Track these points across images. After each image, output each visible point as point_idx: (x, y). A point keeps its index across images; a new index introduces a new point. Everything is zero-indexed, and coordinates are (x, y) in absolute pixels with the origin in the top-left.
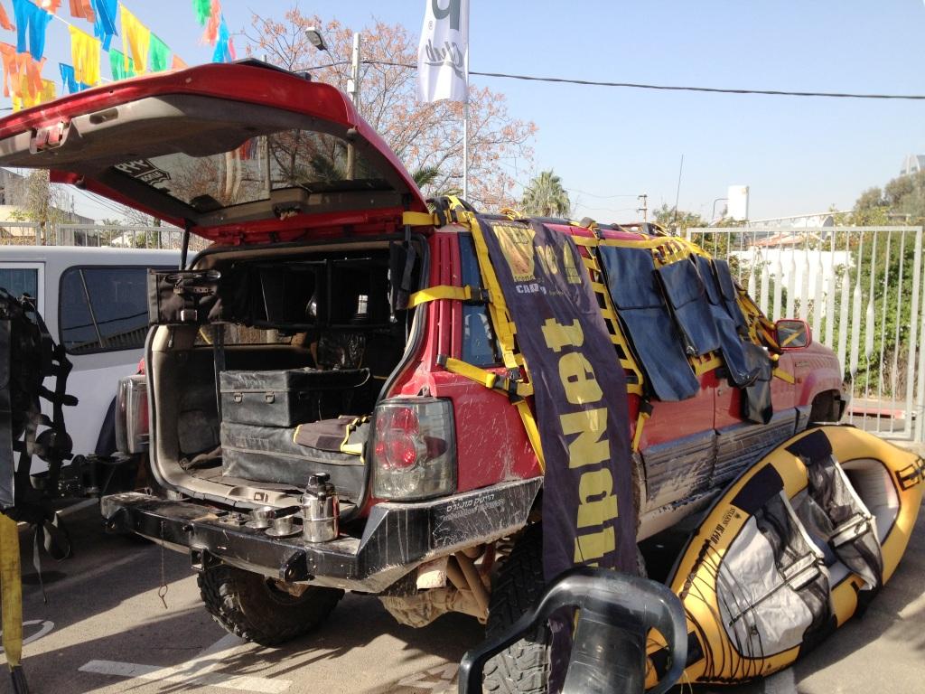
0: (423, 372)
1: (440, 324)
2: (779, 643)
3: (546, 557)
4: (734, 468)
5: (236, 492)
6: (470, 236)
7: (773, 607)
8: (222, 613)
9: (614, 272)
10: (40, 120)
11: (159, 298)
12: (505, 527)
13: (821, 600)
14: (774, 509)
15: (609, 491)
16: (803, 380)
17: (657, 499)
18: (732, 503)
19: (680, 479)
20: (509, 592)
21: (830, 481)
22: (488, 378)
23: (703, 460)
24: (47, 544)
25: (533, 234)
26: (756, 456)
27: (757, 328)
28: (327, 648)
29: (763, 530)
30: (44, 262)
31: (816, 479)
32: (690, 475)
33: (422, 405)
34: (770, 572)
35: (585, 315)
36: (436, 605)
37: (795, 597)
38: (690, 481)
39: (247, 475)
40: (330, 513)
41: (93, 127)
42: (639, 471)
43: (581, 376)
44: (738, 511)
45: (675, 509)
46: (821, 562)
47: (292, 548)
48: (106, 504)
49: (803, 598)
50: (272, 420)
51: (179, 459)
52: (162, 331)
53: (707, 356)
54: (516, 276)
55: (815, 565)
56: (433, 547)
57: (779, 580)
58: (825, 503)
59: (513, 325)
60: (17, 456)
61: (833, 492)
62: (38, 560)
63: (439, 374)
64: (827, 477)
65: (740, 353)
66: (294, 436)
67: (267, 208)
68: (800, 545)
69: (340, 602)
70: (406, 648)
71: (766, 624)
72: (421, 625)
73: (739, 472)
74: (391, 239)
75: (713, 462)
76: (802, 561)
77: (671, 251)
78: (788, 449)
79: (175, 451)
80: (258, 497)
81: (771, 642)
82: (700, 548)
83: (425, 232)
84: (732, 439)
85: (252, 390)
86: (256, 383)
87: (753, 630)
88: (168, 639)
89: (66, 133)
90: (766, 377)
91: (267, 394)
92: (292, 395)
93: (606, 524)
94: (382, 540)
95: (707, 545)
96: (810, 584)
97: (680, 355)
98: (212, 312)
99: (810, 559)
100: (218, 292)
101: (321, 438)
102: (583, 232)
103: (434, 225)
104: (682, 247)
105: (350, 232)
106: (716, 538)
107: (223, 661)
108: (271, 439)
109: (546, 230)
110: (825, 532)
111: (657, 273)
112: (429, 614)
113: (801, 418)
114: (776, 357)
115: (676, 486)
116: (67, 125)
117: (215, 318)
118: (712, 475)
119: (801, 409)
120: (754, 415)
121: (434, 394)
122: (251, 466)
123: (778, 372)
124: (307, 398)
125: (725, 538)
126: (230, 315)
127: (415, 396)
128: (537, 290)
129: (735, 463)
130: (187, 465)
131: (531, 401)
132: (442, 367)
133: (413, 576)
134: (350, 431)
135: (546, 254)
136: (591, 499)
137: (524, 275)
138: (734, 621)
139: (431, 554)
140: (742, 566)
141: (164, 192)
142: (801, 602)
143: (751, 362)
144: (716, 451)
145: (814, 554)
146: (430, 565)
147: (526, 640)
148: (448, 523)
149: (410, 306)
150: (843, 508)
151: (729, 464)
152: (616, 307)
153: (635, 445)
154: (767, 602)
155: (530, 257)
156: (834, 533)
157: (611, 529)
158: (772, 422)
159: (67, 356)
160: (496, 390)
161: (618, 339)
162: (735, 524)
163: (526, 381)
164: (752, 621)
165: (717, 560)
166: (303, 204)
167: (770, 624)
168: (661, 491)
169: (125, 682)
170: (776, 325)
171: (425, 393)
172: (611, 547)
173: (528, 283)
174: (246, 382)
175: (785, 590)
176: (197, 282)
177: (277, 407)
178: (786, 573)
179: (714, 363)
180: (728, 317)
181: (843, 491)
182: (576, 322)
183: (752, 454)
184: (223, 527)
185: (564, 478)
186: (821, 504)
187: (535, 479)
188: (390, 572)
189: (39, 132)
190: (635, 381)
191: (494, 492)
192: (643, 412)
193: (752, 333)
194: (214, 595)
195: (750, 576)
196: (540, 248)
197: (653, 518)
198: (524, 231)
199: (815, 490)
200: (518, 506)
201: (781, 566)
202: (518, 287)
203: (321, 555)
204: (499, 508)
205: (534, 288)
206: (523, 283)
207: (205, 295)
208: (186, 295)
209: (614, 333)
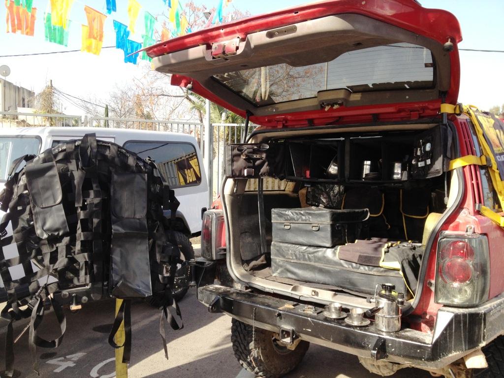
0: (467, 215)
5: (295, 289)
10: (218, 36)
11: (233, 161)
24: (169, 320)
25: (492, 122)
30: (114, 138)
39: (293, 277)
41: (268, 40)
47: (373, 336)
48: (202, 292)
50: (317, 242)
51: (243, 264)
52: (230, 182)
54: (495, 149)
56: (484, 340)
63: (479, 217)
66: (336, 254)
67: (315, 102)
79: (240, 260)
80: (313, 294)
85: (300, 221)
86: (304, 218)
89: (242, 46)
91: (314, 225)
92: (333, 226)
94: (451, 335)
98: (262, 170)
100: (267, 157)
101: (360, 256)
103: (455, 113)
108: (316, 254)
116: (243, 40)
117: (263, 174)
121: (478, 231)
126: (271, 173)
127: (462, 233)
130: (248, 268)
132: (479, 212)
133: (465, 358)
134: (385, 252)
139: (483, 344)
148: (491, 323)
149: (450, 169)
155: (496, 137)
166: (346, 100)
171: (470, 231)
174: (295, 216)
176: (255, 151)
177: (320, 234)
188: (454, 355)
189: (215, 46)
194: (245, 347)
198: (489, 119)
202: (497, 157)
203: (399, 343)
206: (499, 155)
207: (258, 159)
208: (248, 159)
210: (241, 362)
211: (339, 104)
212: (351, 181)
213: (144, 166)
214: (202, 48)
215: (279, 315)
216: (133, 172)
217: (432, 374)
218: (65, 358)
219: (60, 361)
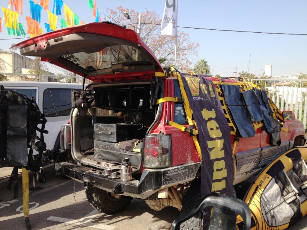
0: (161, 126)
1: (167, 110)
2: (282, 222)
3: (202, 189)
4: (267, 161)
5: (99, 163)
6: (178, 80)
7: (280, 209)
8: (93, 203)
9: (226, 93)
10: (38, 41)
11: (75, 99)
12: (188, 178)
13: (297, 207)
14: (281, 175)
15: (224, 168)
16: (292, 132)
17: (240, 171)
18: (266, 173)
19: (248, 164)
20: (189, 201)
21: (301, 166)
22: (183, 128)
23: (256, 158)
24: (37, 178)
25: (199, 80)
26: (275, 157)
27: (276, 113)
28: (127, 216)
29: (277, 183)
30: (39, 87)
31: (296, 165)
32: (252, 163)
33: (161, 137)
34: (279, 197)
35: (216, 108)
36: (164, 204)
37: (288, 206)
38: (252, 165)
39: (102, 158)
40: (129, 172)
41: (55, 43)
42: (234, 161)
43: (215, 128)
44: (268, 176)
45: (246, 174)
46: (297, 194)
47: (117, 183)
48: (57, 166)
49: (290, 206)
50: (111, 140)
51: (80, 152)
52: (76, 110)
53: (258, 123)
54: (193, 94)
55: (295, 195)
56: (163, 184)
57: (282, 200)
58: (299, 174)
59: (192, 110)
60: (29, 149)
61: (302, 170)
62: (35, 183)
63: (167, 126)
64: (299, 164)
65: (270, 121)
66: (118, 146)
67: (110, 70)
68: (290, 188)
69: (132, 201)
70: (153, 217)
71: (277, 215)
72: (158, 210)
73: (269, 162)
74: (151, 81)
75: (260, 159)
76: (290, 194)
77: (246, 86)
78: (286, 155)
79: (80, 149)
80: (106, 165)
81: (279, 221)
82: (255, 188)
83: (163, 79)
84: (267, 151)
85: (104, 130)
86: (106, 128)
87: (273, 217)
88: (75, 210)
89: (46, 45)
90: (279, 130)
91: (109, 131)
92: (117, 132)
93: (223, 179)
94: (147, 182)
95: (257, 187)
96: (294, 202)
97: (250, 123)
98: (92, 104)
99: (293, 193)
100: (94, 97)
101: (127, 147)
102: (216, 80)
103: (165, 77)
104: (250, 85)
105: (137, 79)
106: (260, 185)
107: (93, 219)
108: (110, 146)
109: (203, 79)
110: (299, 184)
111: (241, 94)
112: (161, 206)
113: (291, 144)
114: (282, 123)
115: (247, 166)
116: (46, 43)
117: (93, 106)
118: (259, 163)
119: (290, 142)
120: (274, 143)
121: (165, 133)
122: (103, 155)
123: (283, 129)
124: (122, 133)
125: (264, 185)
126: (97, 105)
127: (158, 134)
128: (200, 99)
129: (267, 159)
130: (83, 154)
131: (197, 136)
132: (168, 124)
133: (157, 194)
134: (136, 145)
135: (203, 87)
136: (218, 170)
137: (196, 94)
138: (266, 213)
139: (163, 187)
140: (269, 195)
141: (77, 65)
142: (290, 208)
143: (274, 125)
144: (261, 155)
145: (295, 191)
146: (162, 190)
147: (195, 217)
148: (169, 177)
149: (157, 103)
150: (305, 176)
151: (266, 160)
152: (227, 105)
153: (233, 152)
154: (278, 207)
155: (198, 88)
156: (301, 184)
157: (224, 181)
158: (280, 146)
159: (45, 117)
160: (186, 132)
161: (227, 116)
162: (267, 180)
163: (196, 129)
164: (273, 214)
165: (261, 192)
166: (122, 69)
167: (279, 215)
168: (242, 168)
169: (61, 224)
170: (282, 113)
171: (162, 133)
172: (224, 187)
173: (197, 96)
174: (103, 127)
175: (284, 203)
176: (87, 94)
177: (112, 136)
178: (285, 198)
179: (261, 125)
180: (266, 110)
181: (305, 170)
182: (213, 110)
183: (273, 157)
184: (94, 175)
185: (208, 163)
186: (297, 174)
187: (199, 163)
188: (149, 192)
189: (38, 45)
190: (233, 130)
191: (184, 167)
192: (236, 141)
193: (274, 115)
194: (91, 196)
195: (273, 198)
196: (201, 85)
197: (239, 177)
198: (196, 79)
199: (295, 170)
200: (193, 172)
201: (283, 195)
202: (193, 98)
203: (126, 186)
204: (186, 172)
205: (199, 98)
206: (195, 96)
207: (90, 98)
208: (84, 98)
209: (226, 114)
210: (91, 204)
211: (120, 71)
212: (131, 109)
213: (27, 102)
215: (83, 175)
216: (20, 105)
218: (7, 202)
219: (3, 203)
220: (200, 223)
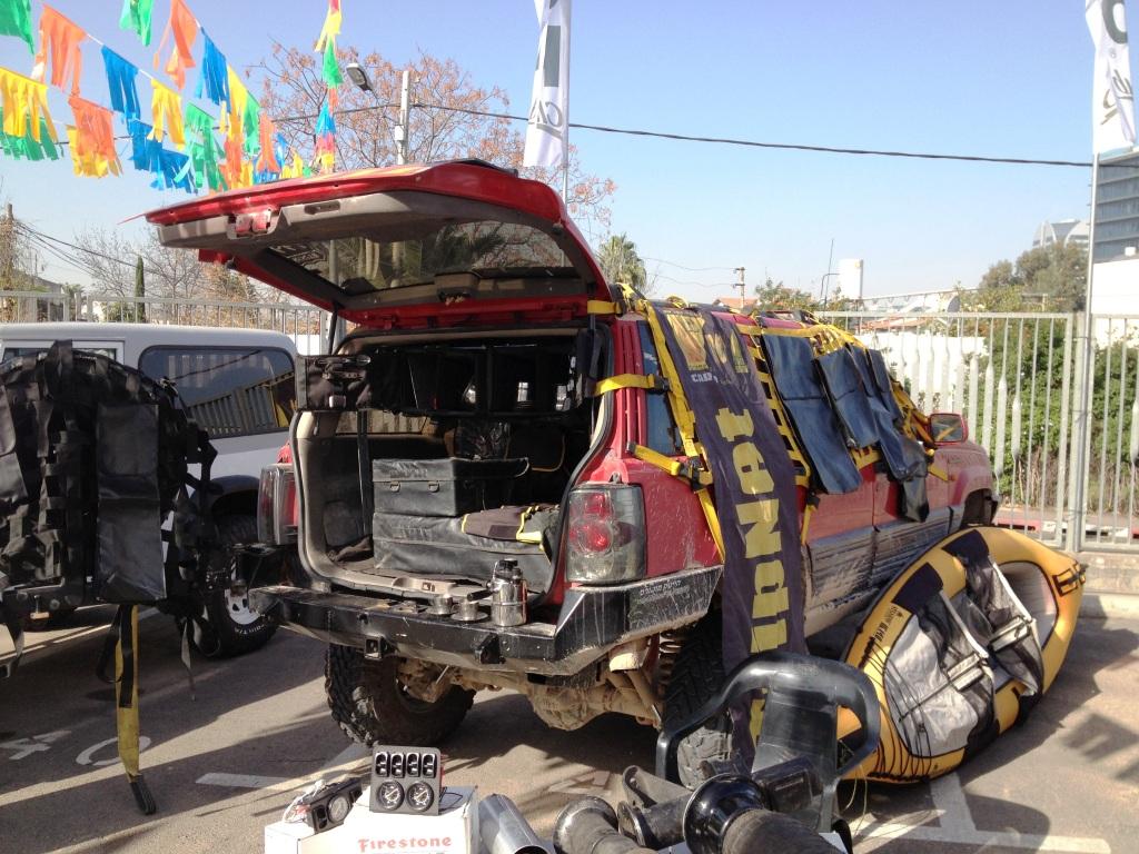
0: (613, 459)
1: (628, 412)
2: (946, 744)
3: (726, 645)
4: (891, 567)
5: (400, 582)
6: (648, 326)
7: (938, 706)
8: (354, 720)
9: (777, 360)
10: (244, 206)
11: (308, 383)
12: (690, 613)
13: (986, 701)
14: (935, 608)
15: (781, 583)
16: (956, 477)
17: (821, 595)
18: (894, 601)
19: (842, 575)
20: (686, 682)
21: (988, 584)
22: (673, 466)
23: (863, 556)
24: (196, 639)
25: (702, 322)
26: (912, 556)
27: (911, 422)
28: (463, 758)
29: (925, 630)
30: (123, 342)
31: (974, 580)
32: (851, 572)
33: (614, 491)
34: (934, 673)
35: (754, 405)
36: (592, 706)
37: (959, 698)
38: (851, 578)
39: (405, 567)
40: (520, 599)
41: (308, 217)
42: (806, 564)
43: (755, 467)
44: (900, 609)
45: (836, 606)
46: (984, 662)
47: (483, 632)
48: (255, 596)
49: (967, 698)
50: (436, 510)
51: (327, 552)
52: (307, 417)
53: (866, 450)
54: (692, 365)
55: (979, 665)
56: (628, 629)
57: (943, 680)
58: (983, 606)
59: (692, 413)
60: (165, 545)
61: (992, 595)
62: (188, 655)
63: (629, 461)
64: (983, 576)
65: (897, 445)
66: (459, 527)
67: (431, 291)
68: (963, 645)
71: (933, 723)
72: (574, 728)
73: (896, 572)
75: (873, 559)
76: (965, 661)
77: (827, 340)
78: (945, 549)
79: (323, 544)
80: (426, 587)
81: (938, 741)
82: (865, 645)
83: (607, 321)
84: (890, 536)
85: (412, 478)
86: (417, 471)
87: (921, 728)
88: (284, 752)
89: (275, 221)
90: (922, 473)
91: (430, 483)
92: (458, 484)
93: (780, 616)
94: (580, 622)
95: (871, 643)
96: (974, 686)
97: (843, 450)
98: (360, 398)
99: (973, 660)
100: (367, 375)
101: (493, 527)
102: (745, 320)
103: (615, 313)
104: (837, 336)
105: (521, 319)
106: (880, 636)
107: (352, 772)
108: (434, 528)
109: (714, 318)
110: (984, 636)
111: (816, 363)
112: (584, 715)
113: (955, 517)
114: (932, 452)
115: (837, 583)
116: (275, 213)
117: (363, 404)
118: (871, 573)
119: (954, 508)
120: (911, 513)
121: (626, 480)
122: (410, 557)
123: (932, 468)
124: (472, 486)
125: (890, 635)
126: (377, 403)
127: (605, 482)
128: (710, 379)
129: (891, 562)
130: (336, 557)
131: (711, 489)
132: (631, 454)
134: (526, 519)
135: (716, 342)
136: (766, 590)
137: (698, 364)
138: (902, 718)
139: (625, 637)
140: (907, 664)
141: (316, 272)
142: (966, 702)
143: (908, 456)
144: (875, 549)
145: (978, 654)
147: (707, 728)
148: (641, 607)
149: (597, 394)
150: (1002, 611)
151: (887, 563)
152: (781, 397)
153: (804, 537)
154: (933, 701)
155: (701, 345)
156: (993, 636)
157: (783, 621)
158: (927, 521)
160: (681, 479)
161: (784, 430)
162: (898, 622)
163: (706, 470)
164: (920, 719)
165: (883, 658)
166: (473, 290)
167: (937, 722)
168: (825, 587)
170: (930, 419)
171: (616, 480)
172: (783, 640)
173: (701, 372)
174: (405, 470)
175: (949, 690)
176: (346, 368)
177: (440, 496)
178: (950, 674)
179: (872, 457)
180: (884, 409)
181: (1002, 593)
182: (746, 411)
183: (909, 554)
185: (742, 567)
186: (979, 606)
187: (716, 567)
188: (586, 653)
189: (239, 218)
190: (802, 473)
191: (680, 579)
192: (810, 504)
193: (907, 426)
194: (346, 699)
195: (915, 675)
196: (709, 337)
197: (817, 615)
198: (694, 319)
199: (974, 593)
200: (701, 594)
201: (945, 666)
202: (693, 376)
203: (515, 638)
204: (685, 594)
205: (707, 377)
206: (698, 372)
207: (354, 380)
208: (335, 380)
209: (779, 423)
210: (343, 725)
211: (464, 296)
213: (155, 393)
214: (223, 219)
215: (364, 617)
216: (134, 402)
217: (639, 721)
218: (31, 738)
219: (22, 743)
220: (723, 744)
